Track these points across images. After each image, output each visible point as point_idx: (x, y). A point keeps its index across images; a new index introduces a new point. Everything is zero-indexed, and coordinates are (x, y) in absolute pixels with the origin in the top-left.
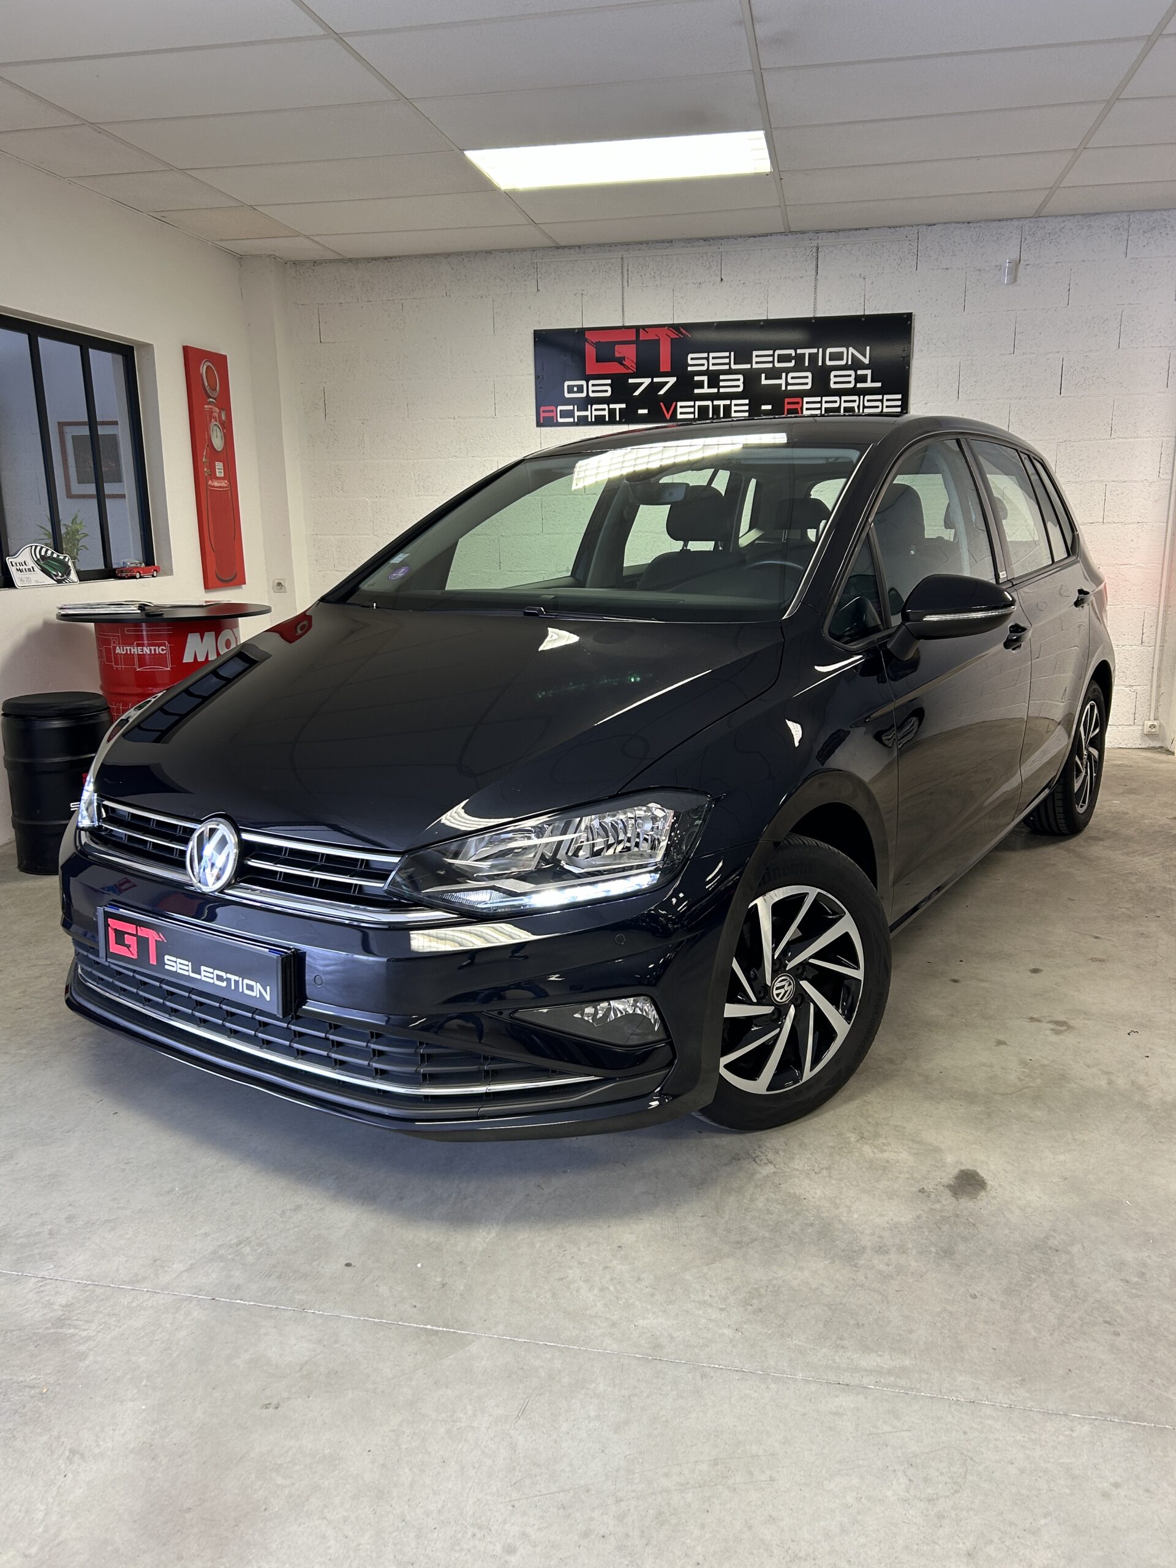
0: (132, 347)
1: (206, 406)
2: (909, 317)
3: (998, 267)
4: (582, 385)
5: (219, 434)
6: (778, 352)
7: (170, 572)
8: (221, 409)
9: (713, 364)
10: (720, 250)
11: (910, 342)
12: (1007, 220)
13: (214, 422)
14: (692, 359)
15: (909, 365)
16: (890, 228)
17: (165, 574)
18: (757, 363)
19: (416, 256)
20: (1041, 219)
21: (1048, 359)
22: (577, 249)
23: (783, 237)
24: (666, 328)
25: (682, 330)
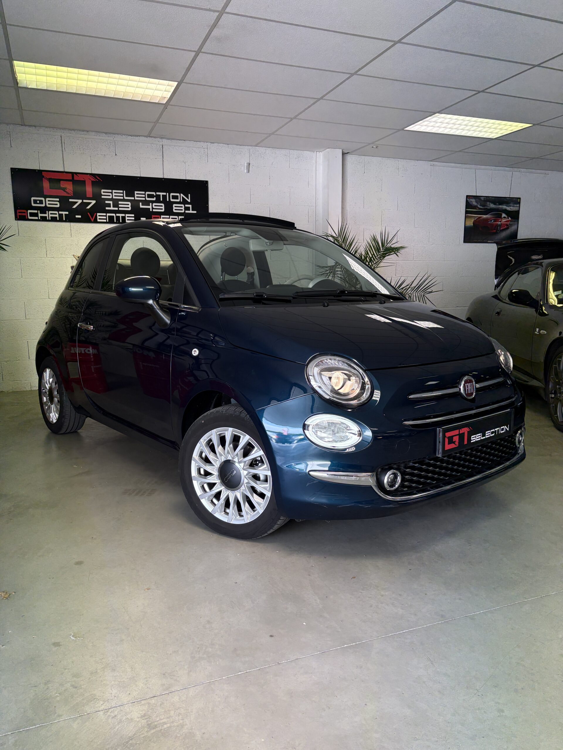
2: (207, 182)
3: (242, 165)
4: (42, 200)
6: (147, 193)
9: (115, 196)
10: (114, 140)
11: (207, 193)
12: (244, 145)
14: (104, 192)
15: (208, 204)
16: (195, 141)
18: (137, 197)
20: (257, 147)
21: (264, 207)
22: (34, 128)
23: (145, 138)
24: (89, 175)
25: (97, 177)
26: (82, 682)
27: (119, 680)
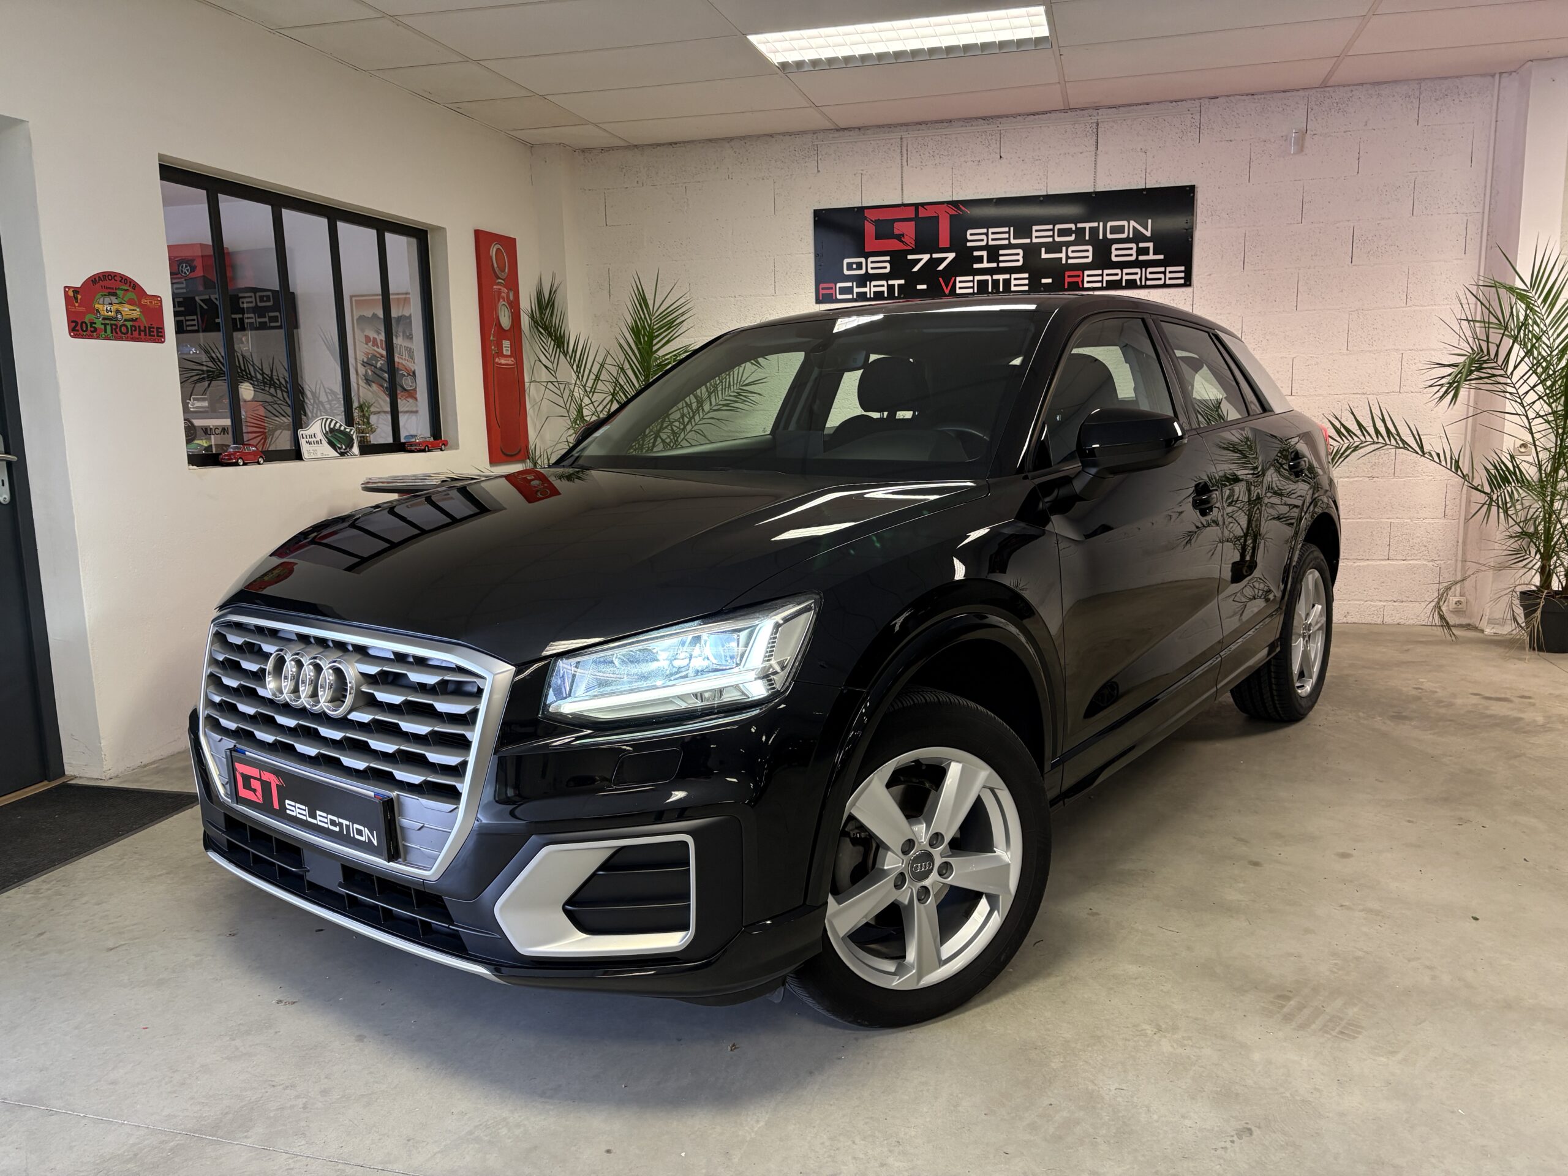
0: (426, 232)
1: (495, 287)
2: (1192, 188)
3: (1284, 138)
4: (861, 263)
5: (507, 313)
6: (1058, 227)
7: (456, 447)
8: (509, 289)
9: (993, 240)
10: (999, 129)
11: (1193, 215)
12: (1293, 90)
13: (502, 302)
14: (971, 235)
15: (1192, 238)
16: (1171, 102)
17: (451, 448)
18: (1036, 237)
19: (699, 142)
20: (1328, 89)
21: (1338, 228)
22: (857, 131)
23: (1062, 115)
24: (946, 205)
25: (961, 206)
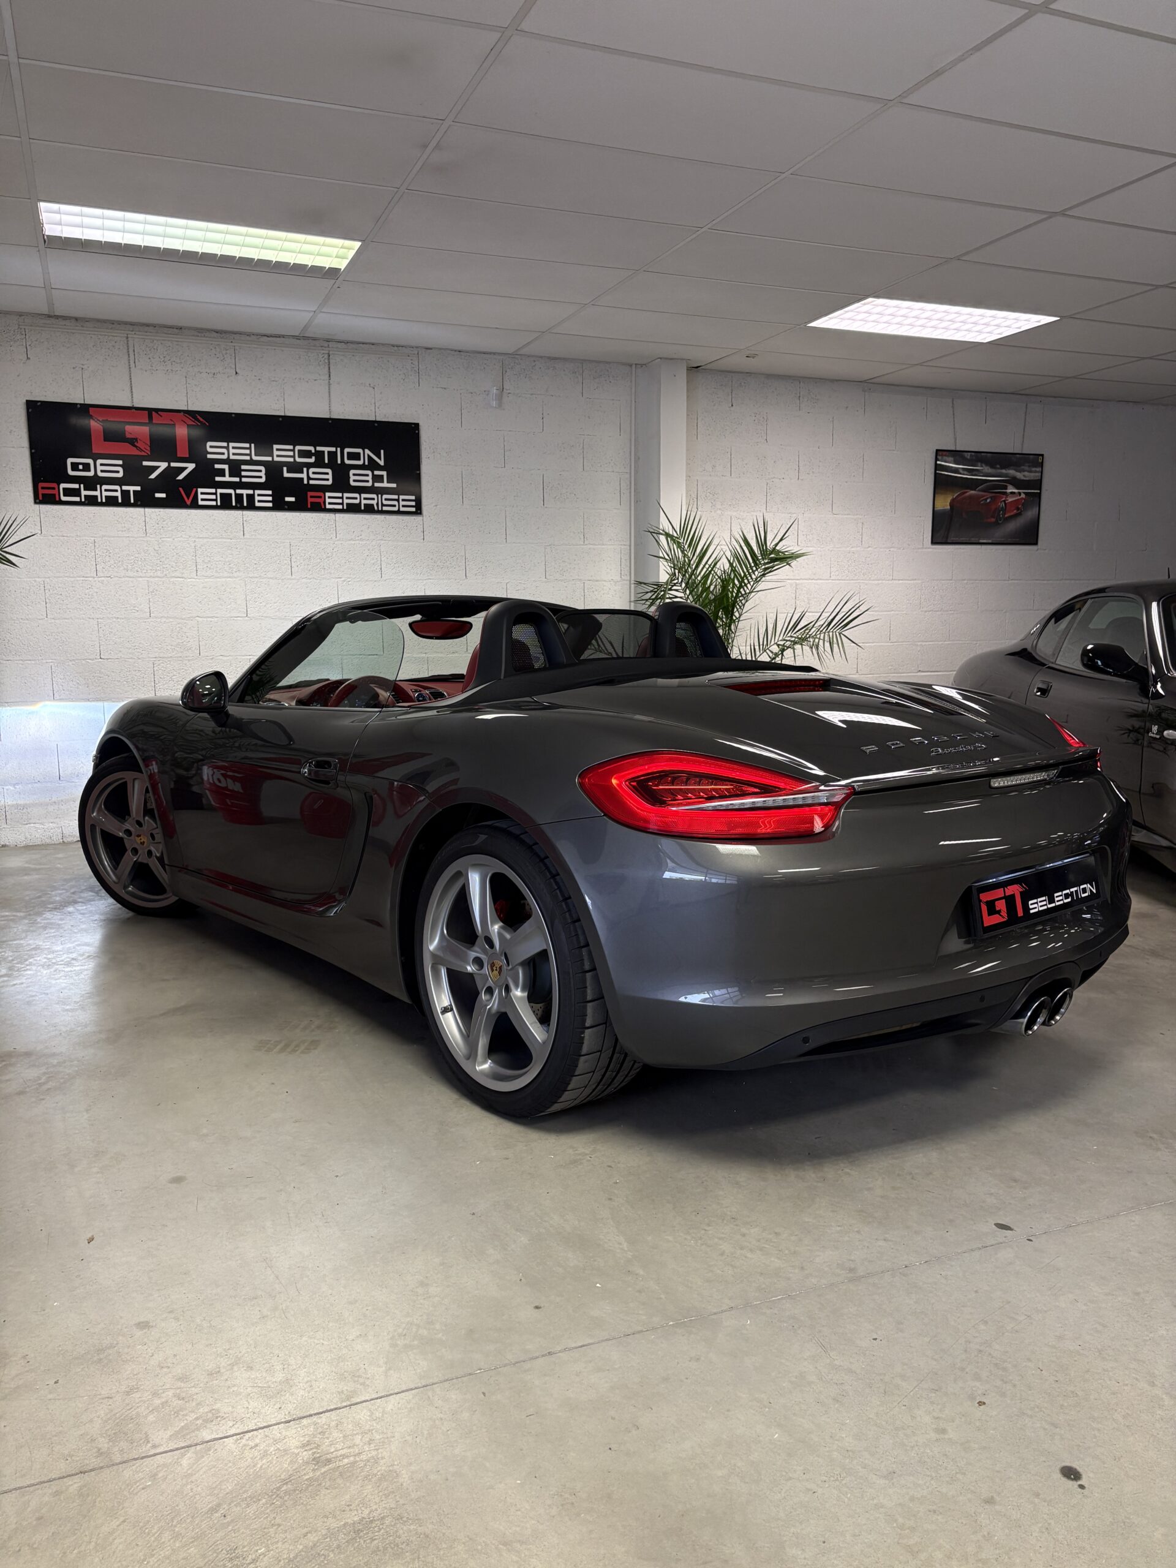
2: (417, 426)
3: (487, 393)
4: (88, 465)
6: (298, 448)
9: (234, 454)
10: (233, 345)
11: (419, 450)
14: (211, 447)
16: (393, 346)
18: (278, 456)
20: (517, 356)
21: (532, 474)
23: (296, 341)
24: (182, 414)
25: (198, 417)
26: (193, 1389)
27: (260, 1385)
